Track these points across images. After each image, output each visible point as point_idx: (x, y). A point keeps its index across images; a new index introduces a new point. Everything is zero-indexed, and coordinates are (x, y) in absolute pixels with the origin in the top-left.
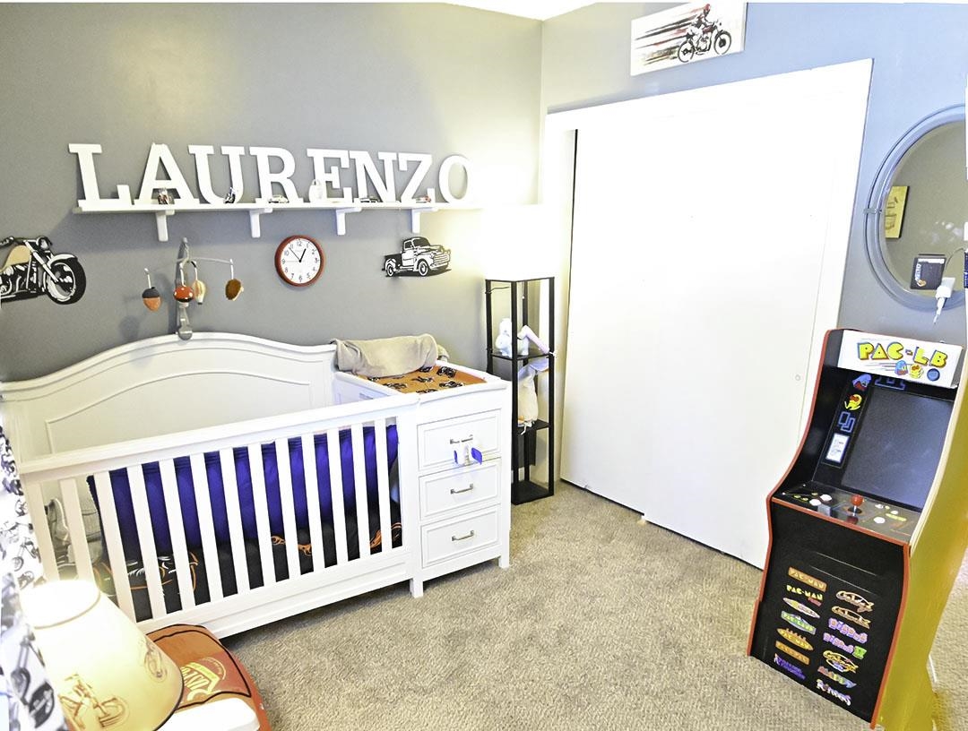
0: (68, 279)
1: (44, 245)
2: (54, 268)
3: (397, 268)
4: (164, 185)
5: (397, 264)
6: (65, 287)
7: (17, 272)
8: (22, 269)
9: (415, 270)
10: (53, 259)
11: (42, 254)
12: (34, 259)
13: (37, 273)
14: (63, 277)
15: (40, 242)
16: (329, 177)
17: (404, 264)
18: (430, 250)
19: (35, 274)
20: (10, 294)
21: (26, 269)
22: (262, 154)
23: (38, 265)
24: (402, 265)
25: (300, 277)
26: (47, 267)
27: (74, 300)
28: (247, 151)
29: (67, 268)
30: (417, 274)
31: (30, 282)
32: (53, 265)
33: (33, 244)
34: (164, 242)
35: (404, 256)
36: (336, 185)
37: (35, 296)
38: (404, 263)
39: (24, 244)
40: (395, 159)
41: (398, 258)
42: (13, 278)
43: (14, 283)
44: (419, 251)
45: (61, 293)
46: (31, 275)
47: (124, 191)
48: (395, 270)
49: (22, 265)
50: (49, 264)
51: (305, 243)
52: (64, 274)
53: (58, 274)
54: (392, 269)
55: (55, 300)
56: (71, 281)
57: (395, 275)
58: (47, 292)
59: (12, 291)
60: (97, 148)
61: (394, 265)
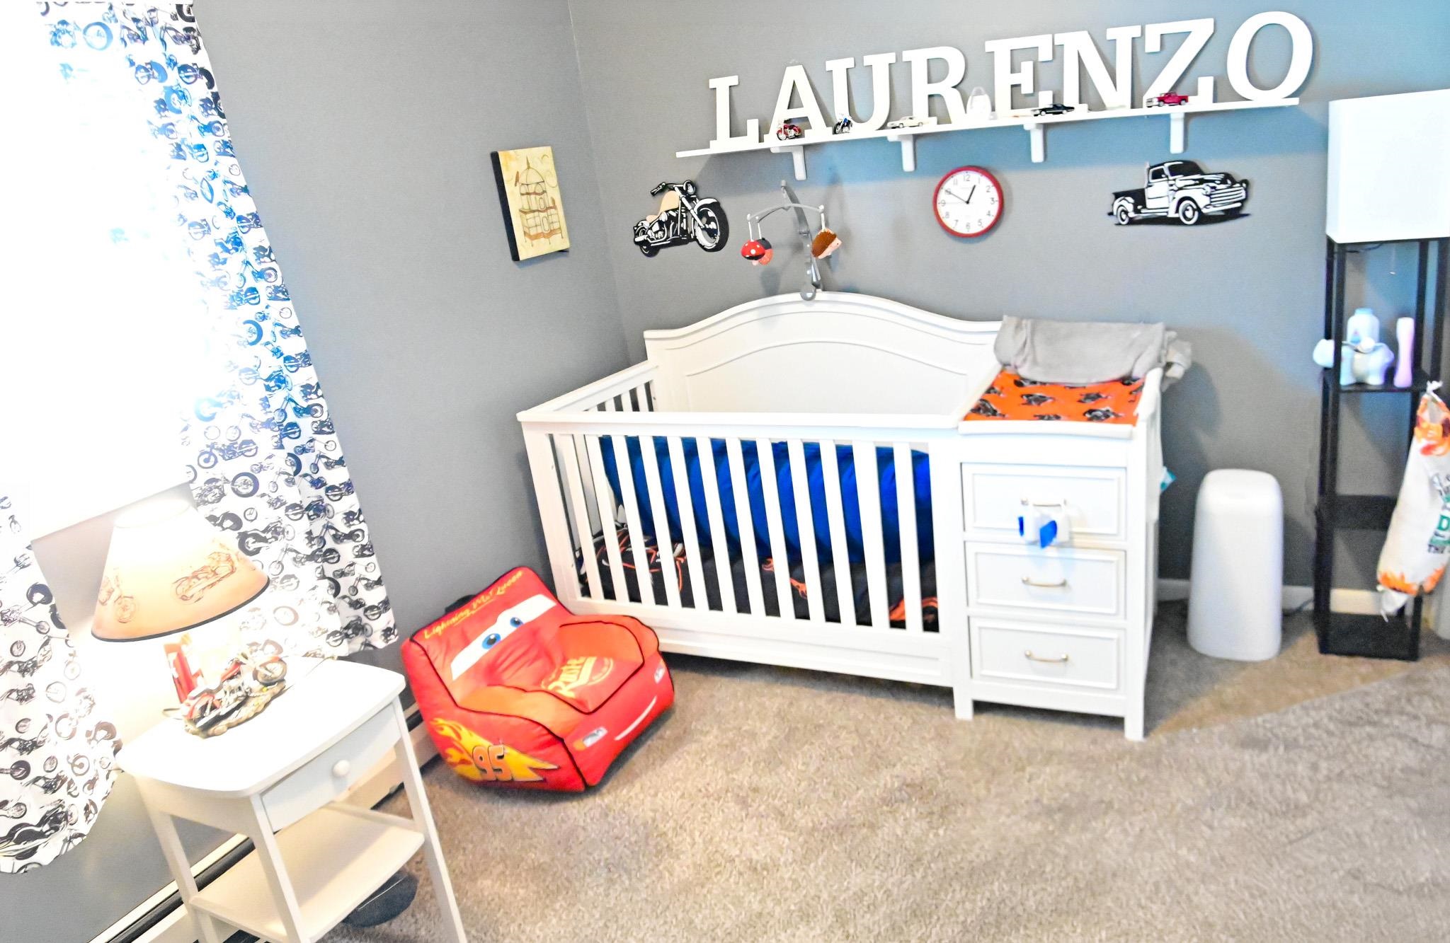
0: (713, 226)
1: (691, 190)
2: (702, 214)
3: (1137, 211)
4: (795, 113)
5: (1135, 205)
6: (711, 233)
7: (670, 217)
8: (674, 214)
9: (1172, 214)
10: (699, 203)
11: (690, 200)
12: (683, 204)
13: (686, 218)
14: (708, 223)
15: (687, 187)
16: (1016, 79)
17: (1148, 206)
18: (1202, 181)
19: (684, 220)
20: (665, 240)
21: (677, 215)
22: (918, 59)
23: (687, 210)
24: (1145, 207)
25: (968, 226)
26: (694, 213)
27: (718, 247)
28: (899, 57)
29: (711, 214)
30: (1176, 222)
31: (681, 228)
32: (699, 209)
33: (681, 189)
34: (801, 181)
35: (1149, 193)
36: (1027, 88)
37: (685, 242)
38: (1149, 204)
39: (674, 189)
40: (1138, 34)
41: (1139, 197)
42: (668, 223)
43: (668, 229)
44: (1180, 184)
45: (707, 240)
46: (682, 222)
47: (753, 126)
48: (1132, 215)
49: (674, 210)
50: (696, 209)
51: (975, 177)
52: (710, 220)
53: (705, 220)
54: (1126, 213)
55: (702, 247)
56: (715, 228)
57: (1132, 222)
58: (695, 239)
59: (668, 237)
60: (733, 80)
61: (1130, 208)
